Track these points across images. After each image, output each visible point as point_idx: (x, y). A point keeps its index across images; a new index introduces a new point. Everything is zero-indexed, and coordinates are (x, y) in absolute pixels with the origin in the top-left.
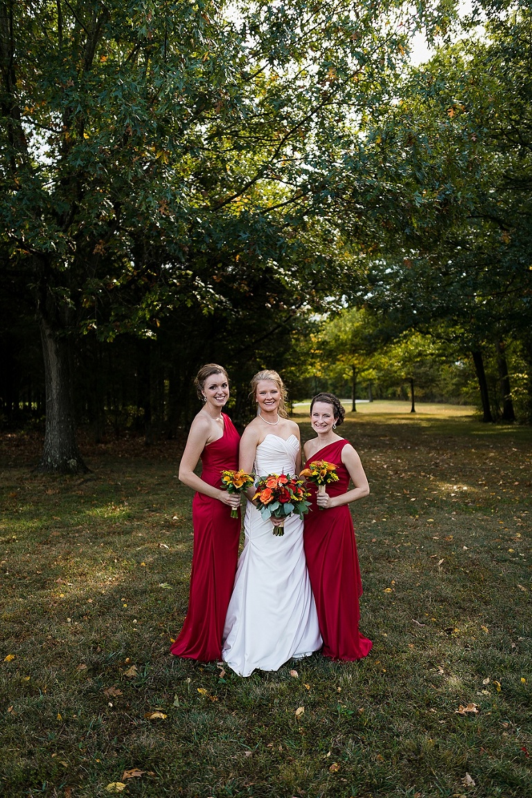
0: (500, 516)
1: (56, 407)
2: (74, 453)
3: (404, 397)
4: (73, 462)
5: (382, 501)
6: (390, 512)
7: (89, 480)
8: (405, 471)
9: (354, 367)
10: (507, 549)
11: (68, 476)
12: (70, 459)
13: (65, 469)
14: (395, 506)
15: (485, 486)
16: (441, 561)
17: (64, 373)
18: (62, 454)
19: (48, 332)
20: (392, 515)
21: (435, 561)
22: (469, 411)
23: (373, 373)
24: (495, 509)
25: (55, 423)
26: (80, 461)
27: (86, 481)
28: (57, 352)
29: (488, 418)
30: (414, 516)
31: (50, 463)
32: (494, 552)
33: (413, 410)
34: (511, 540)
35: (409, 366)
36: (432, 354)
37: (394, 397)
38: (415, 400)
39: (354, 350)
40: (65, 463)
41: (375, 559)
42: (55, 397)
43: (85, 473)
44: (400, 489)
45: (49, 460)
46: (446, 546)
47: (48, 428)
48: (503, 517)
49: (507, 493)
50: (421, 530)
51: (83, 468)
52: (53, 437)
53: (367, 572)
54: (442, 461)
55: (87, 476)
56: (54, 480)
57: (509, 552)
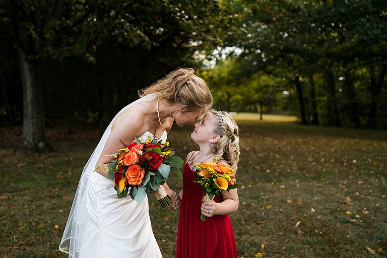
0: (329, 183)
1: (30, 108)
2: (43, 138)
3: (256, 111)
4: (41, 145)
5: (247, 172)
6: (253, 179)
7: (51, 157)
8: (261, 152)
9: (228, 93)
10: (345, 211)
11: (37, 154)
12: (39, 142)
13: (36, 149)
14: (257, 175)
15: (313, 161)
16: (298, 223)
17: (35, 85)
18: (34, 139)
19: (23, 57)
20: (255, 183)
21: (293, 223)
22: (293, 119)
23: (239, 97)
24: (324, 177)
25: (29, 118)
26: (47, 144)
27: (48, 157)
28: (30, 71)
29: (304, 122)
30: (270, 183)
31: (27, 145)
32: (337, 214)
33: (261, 118)
34: (345, 203)
35: (260, 94)
36: (273, 86)
37: (250, 111)
38: (262, 113)
39: (229, 83)
40: (36, 145)
41: (246, 221)
42: (29, 101)
43: (50, 152)
44: (258, 164)
45: (25, 143)
46: (299, 209)
47: (25, 122)
48: (333, 184)
49: (328, 167)
50: (277, 194)
51: (49, 148)
52: (28, 128)
53: (240, 234)
54: (283, 146)
55: (51, 154)
56: (27, 156)
57: (347, 214)
